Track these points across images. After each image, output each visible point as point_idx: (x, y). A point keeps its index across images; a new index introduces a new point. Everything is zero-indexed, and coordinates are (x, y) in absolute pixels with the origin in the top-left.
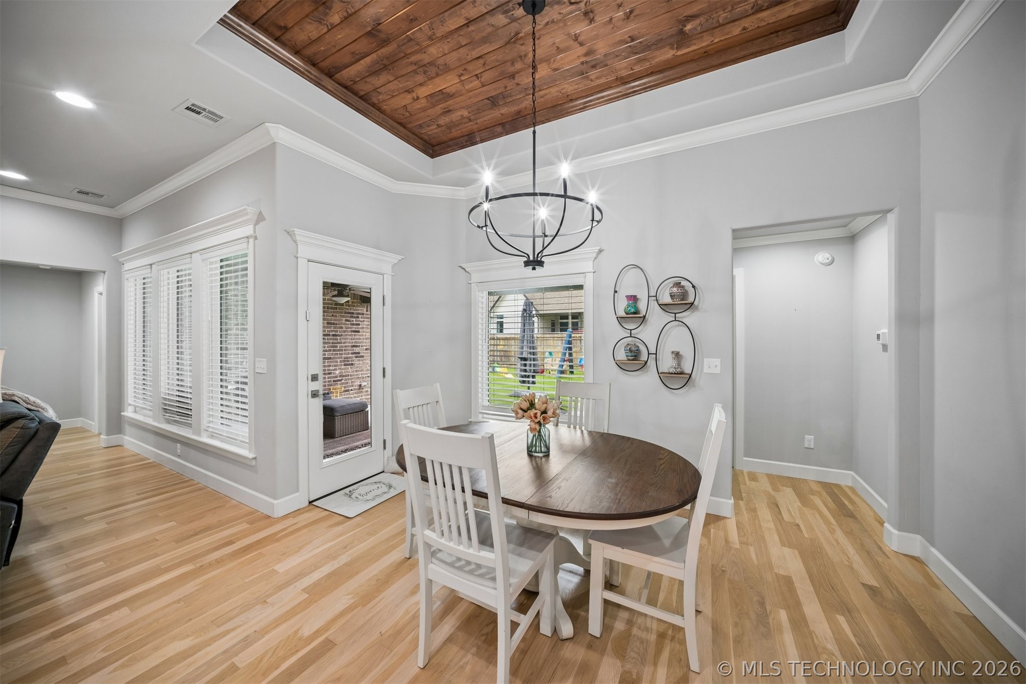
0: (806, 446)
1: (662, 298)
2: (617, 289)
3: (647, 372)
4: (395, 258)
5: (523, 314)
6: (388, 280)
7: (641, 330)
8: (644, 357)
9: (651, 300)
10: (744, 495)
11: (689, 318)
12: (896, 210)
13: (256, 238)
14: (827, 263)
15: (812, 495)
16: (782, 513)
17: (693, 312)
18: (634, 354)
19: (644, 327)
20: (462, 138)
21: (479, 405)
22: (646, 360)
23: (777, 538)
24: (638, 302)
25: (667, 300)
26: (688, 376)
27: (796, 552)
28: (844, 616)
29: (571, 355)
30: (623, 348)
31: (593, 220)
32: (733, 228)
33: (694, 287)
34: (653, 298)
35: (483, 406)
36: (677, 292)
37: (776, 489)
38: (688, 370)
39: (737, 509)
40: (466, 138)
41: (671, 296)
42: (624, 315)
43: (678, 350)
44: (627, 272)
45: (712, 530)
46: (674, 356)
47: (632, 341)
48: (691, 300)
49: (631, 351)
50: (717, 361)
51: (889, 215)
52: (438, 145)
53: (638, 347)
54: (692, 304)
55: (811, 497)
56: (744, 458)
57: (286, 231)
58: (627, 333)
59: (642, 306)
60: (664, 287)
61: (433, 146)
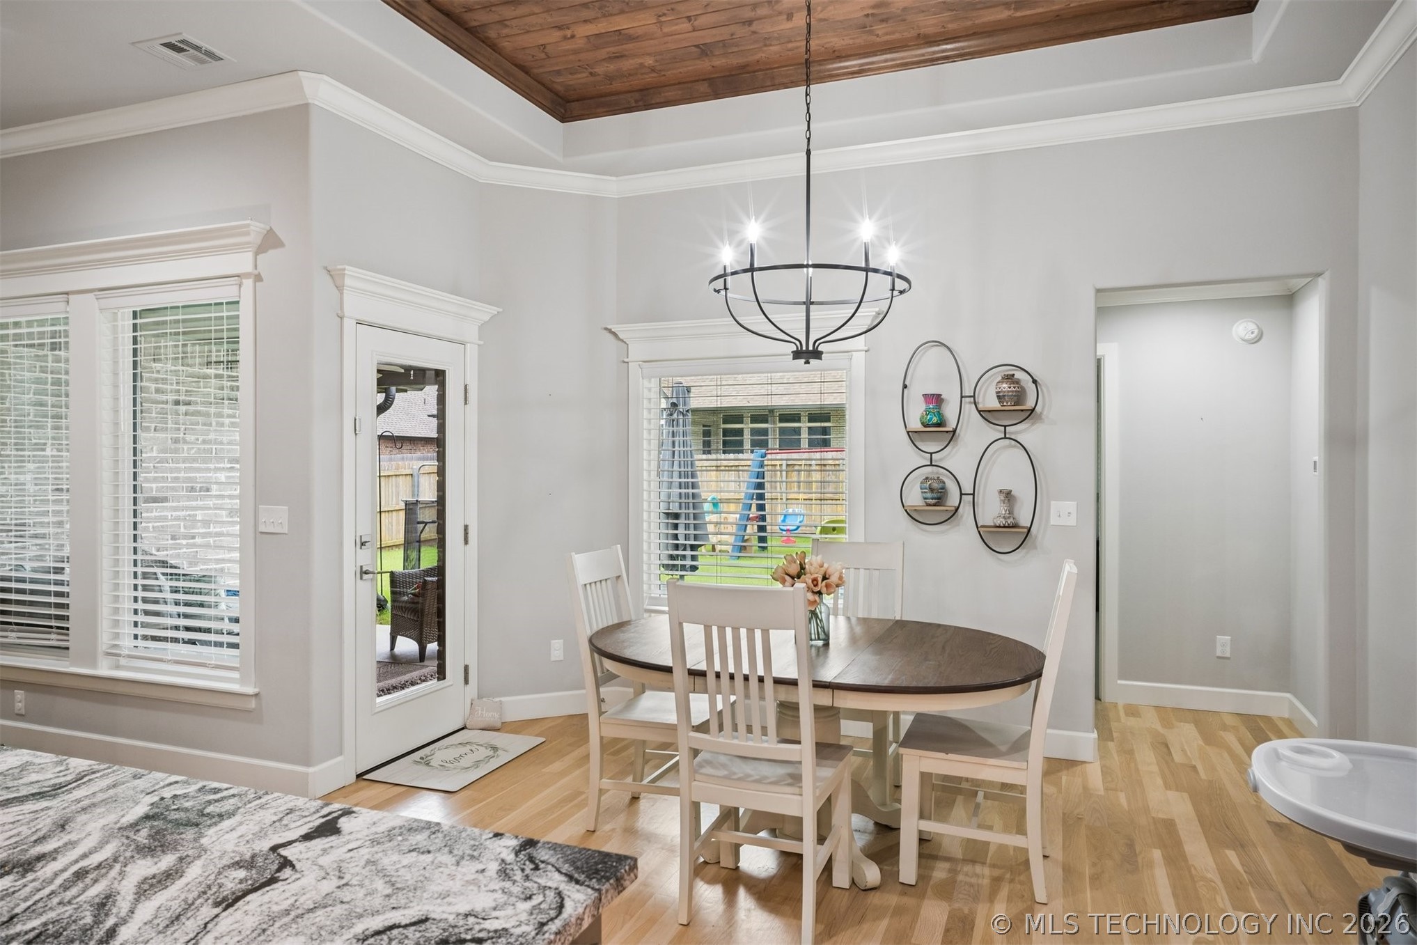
0: (1219, 654)
1: (984, 400)
2: (907, 383)
3: (958, 525)
4: (485, 312)
5: (671, 415)
6: (472, 351)
7: (949, 454)
8: (953, 499)
9: (966, 403)
10: (1115, 735)
11: (1027, 433)
12: (1327, 274)
13: (258, 278)
14: (1250, 340)
15: (1224, 731)
16: (1173, 752)
17: (1033, 424)
18: (937, 495)
19: (953, 448)
20: (629, 95)
21: (645, 595)
22: (957, 505)
23: (1159, 781)
24: (944, 405)
25: (992, 403)
26: (1026, 530)
27: (1186, 795)
28: (1234, 850)
29: (761, 507)
30: (918, 485)
31: (893, 290)
32: (1098, 288)
33: (1035, 382)
34: (968, 399)
35: (651, 598)
36: (1008, 392)
37: (1167, 724)
38: (1025, 522)
39: (1103, 752)
40: (637, 95)
41: (998, 396)
42: (919, 427)
43: (1009, 488)
44: (924, 353)
45: (1064, 778)
46: (1002, 498)
47: (933, 473)
48: (1030, 404)
49: (932, 490)
50: (1071, 506)
51: (1320, 280)
52: (578, 100)
53: (944, 483)
54: (1033, 410)
55: (1222, 733)
56: (1119, 682)
57: (326, 268)
58: (925, 459)
59: (950, 412)
60: (987, 380)
61: (569, 102)
